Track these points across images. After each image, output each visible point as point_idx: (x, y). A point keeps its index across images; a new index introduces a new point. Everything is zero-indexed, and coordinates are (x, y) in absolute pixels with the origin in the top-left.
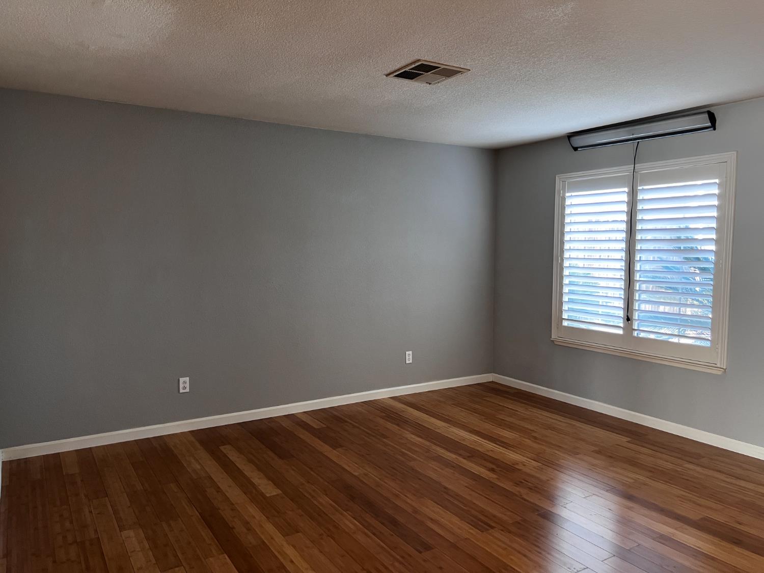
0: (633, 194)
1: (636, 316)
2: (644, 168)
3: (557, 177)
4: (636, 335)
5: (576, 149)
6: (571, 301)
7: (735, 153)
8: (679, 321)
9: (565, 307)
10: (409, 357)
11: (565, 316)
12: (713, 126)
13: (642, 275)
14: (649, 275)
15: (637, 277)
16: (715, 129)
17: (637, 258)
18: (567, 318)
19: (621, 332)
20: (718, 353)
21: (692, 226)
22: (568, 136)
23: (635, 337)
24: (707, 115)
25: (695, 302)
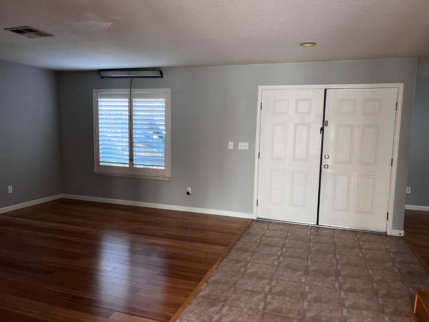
0: (131, 102)
1: (134, 158)
2: (135, 91)
3: (93, 91)
4: (135, 167)
5: (102, 78)
6: (104, 153)
7: (170, 89)
8: (152, 159)
9: (101, 156)
10: (10, 189)
11: (101, 160)
12: (162, 77)
13: (136, 140)
14: (139, 139)
15: (134, 141)
16: (162, 78)
17: (134, 132)
18: (101, 161)
19: (128, 166)
20: (167, 171)
21: (155, 118)
22: (98, 71)
23: (134, 168)
24: (159, 72)
25: (157, 151)
